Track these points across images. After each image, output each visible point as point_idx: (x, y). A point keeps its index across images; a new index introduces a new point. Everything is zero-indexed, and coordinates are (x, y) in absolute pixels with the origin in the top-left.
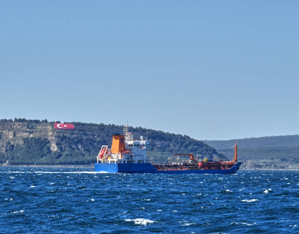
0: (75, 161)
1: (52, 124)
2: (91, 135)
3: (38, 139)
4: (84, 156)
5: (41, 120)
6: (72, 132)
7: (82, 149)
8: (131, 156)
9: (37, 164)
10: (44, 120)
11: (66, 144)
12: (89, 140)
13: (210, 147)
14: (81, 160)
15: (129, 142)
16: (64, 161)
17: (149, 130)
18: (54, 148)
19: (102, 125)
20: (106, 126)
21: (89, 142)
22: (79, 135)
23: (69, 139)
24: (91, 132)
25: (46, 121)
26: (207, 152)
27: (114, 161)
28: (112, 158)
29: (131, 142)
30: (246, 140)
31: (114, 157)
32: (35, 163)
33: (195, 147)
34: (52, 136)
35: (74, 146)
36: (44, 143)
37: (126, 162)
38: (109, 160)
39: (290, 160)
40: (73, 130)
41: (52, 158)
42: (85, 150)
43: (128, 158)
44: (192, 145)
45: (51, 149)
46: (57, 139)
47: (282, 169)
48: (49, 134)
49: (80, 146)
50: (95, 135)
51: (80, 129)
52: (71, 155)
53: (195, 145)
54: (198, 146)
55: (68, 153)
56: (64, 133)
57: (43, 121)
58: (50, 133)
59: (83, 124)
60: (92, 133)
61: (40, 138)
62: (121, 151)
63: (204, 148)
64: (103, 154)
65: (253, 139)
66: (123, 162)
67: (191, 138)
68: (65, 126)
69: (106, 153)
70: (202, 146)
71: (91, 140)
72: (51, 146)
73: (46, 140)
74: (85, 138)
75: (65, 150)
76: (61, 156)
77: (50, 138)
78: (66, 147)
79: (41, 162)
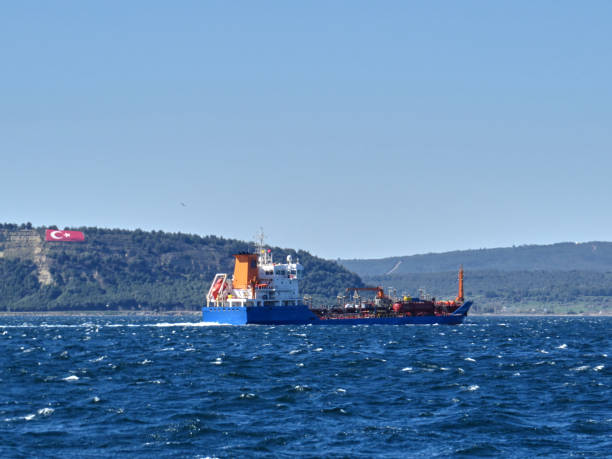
0: (88, 304)
1: (41, 231)
2: (118, 251)
3: (15, 262)
4: (104, 292)
5: (19, 224)
6: (79, 246)
7: (101, 280)
8: (271, 293)
9: (12, 310)
10: (26, 223)
11: (71, 270)
12: (114, 262)
13: (348, 272)
14: (99, 301)
15: (266, 266)
16: (65, 304)
17: (231, 241)
18: (46, 278)
19: (139, 232)
20: (147, 233)
21: (114, 265)
22: (95, 252)
23: (75, 260)
24: (118, 245)
25: (29, 226)
26: (343, 282)
27: (238, 304)
28: (236, 298)
29: (270, 267)
30: (417, 258)
31: (238, 295)
32: (9, 308)
33: (321, 272)
34: (41, 254)
35: (84, 274)
36: (26, 269)
37: (262, 304)
38: (230, 300)
39: (503, 296)
40: (82, 243)
41: (41, 297)
42: (107, 281)
43: (265, 297)
44: (314, 268)
45: (40, 280)
46: (51, 260)
47: (488, 314)
48: (36, 252)
49: (96, 275)
50: (124, 253)
51: (95, 242)
52: (79, 291)
53: (320, 268)
54: (326, 270)
55: (74, 288)
56: (65, 248)
57: (23, 226)
58: (38, 250)
59: (103, 232)
60: (120, 248)
61: (19, 260)
62: (253, 285)
63: (339, 275)
64: (218, 290)
65: (431, 255)
66: (255, 305)
67: (313, 255)
68: (67, 235)
69: (224, 288)
70: (334, 271)
71: (119, 262)
72: (39, 274)
73: (30, 262)
74: (105, 258)
75: (68, 281)
76: (60, 293)
77: (37, 260)
78: (69, 276)
79: (21, 306)
